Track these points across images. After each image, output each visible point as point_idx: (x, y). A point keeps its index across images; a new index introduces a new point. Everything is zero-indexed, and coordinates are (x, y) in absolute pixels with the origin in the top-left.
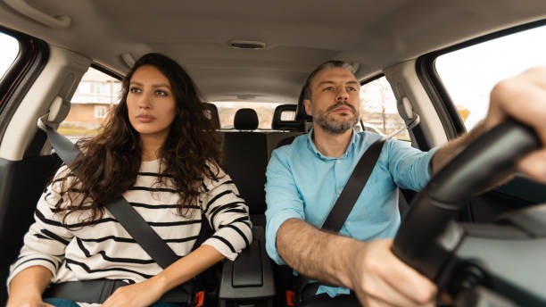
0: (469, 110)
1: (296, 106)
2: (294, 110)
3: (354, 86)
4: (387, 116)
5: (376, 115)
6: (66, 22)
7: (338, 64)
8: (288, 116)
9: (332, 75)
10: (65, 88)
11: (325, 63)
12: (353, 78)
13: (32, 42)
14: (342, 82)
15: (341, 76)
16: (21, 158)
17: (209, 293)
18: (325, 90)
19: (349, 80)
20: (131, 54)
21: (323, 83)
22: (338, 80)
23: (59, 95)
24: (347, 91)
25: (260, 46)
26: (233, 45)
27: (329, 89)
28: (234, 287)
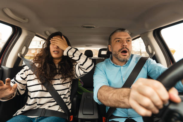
0: (175, 50)
1: (107, 49)
2: (106, 50)
3: (130, 40)
4: (142, 53)
5: (137, 52)
6: (27, 21)
7: (123, 30)
8: (104, 53)
9: (120, 35)
10: (27, 43)
11: (117, 30)
12: (129, 36)
13: (16, 28)
14: (124, 39)
15: (124, 35)
16: (13, 67)
17: (75, 116)
18: (117, 42)
19: (127, 37)
20: (49, 31)
21: (116, 39)
22: (123, 37)
23: (25, 46)
24: (127, 42)
25: (94, 27)
26: (84, 27)
27: (119, 41)
28: (83, 114)
